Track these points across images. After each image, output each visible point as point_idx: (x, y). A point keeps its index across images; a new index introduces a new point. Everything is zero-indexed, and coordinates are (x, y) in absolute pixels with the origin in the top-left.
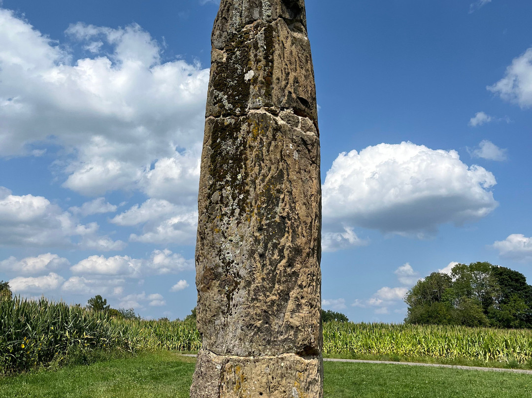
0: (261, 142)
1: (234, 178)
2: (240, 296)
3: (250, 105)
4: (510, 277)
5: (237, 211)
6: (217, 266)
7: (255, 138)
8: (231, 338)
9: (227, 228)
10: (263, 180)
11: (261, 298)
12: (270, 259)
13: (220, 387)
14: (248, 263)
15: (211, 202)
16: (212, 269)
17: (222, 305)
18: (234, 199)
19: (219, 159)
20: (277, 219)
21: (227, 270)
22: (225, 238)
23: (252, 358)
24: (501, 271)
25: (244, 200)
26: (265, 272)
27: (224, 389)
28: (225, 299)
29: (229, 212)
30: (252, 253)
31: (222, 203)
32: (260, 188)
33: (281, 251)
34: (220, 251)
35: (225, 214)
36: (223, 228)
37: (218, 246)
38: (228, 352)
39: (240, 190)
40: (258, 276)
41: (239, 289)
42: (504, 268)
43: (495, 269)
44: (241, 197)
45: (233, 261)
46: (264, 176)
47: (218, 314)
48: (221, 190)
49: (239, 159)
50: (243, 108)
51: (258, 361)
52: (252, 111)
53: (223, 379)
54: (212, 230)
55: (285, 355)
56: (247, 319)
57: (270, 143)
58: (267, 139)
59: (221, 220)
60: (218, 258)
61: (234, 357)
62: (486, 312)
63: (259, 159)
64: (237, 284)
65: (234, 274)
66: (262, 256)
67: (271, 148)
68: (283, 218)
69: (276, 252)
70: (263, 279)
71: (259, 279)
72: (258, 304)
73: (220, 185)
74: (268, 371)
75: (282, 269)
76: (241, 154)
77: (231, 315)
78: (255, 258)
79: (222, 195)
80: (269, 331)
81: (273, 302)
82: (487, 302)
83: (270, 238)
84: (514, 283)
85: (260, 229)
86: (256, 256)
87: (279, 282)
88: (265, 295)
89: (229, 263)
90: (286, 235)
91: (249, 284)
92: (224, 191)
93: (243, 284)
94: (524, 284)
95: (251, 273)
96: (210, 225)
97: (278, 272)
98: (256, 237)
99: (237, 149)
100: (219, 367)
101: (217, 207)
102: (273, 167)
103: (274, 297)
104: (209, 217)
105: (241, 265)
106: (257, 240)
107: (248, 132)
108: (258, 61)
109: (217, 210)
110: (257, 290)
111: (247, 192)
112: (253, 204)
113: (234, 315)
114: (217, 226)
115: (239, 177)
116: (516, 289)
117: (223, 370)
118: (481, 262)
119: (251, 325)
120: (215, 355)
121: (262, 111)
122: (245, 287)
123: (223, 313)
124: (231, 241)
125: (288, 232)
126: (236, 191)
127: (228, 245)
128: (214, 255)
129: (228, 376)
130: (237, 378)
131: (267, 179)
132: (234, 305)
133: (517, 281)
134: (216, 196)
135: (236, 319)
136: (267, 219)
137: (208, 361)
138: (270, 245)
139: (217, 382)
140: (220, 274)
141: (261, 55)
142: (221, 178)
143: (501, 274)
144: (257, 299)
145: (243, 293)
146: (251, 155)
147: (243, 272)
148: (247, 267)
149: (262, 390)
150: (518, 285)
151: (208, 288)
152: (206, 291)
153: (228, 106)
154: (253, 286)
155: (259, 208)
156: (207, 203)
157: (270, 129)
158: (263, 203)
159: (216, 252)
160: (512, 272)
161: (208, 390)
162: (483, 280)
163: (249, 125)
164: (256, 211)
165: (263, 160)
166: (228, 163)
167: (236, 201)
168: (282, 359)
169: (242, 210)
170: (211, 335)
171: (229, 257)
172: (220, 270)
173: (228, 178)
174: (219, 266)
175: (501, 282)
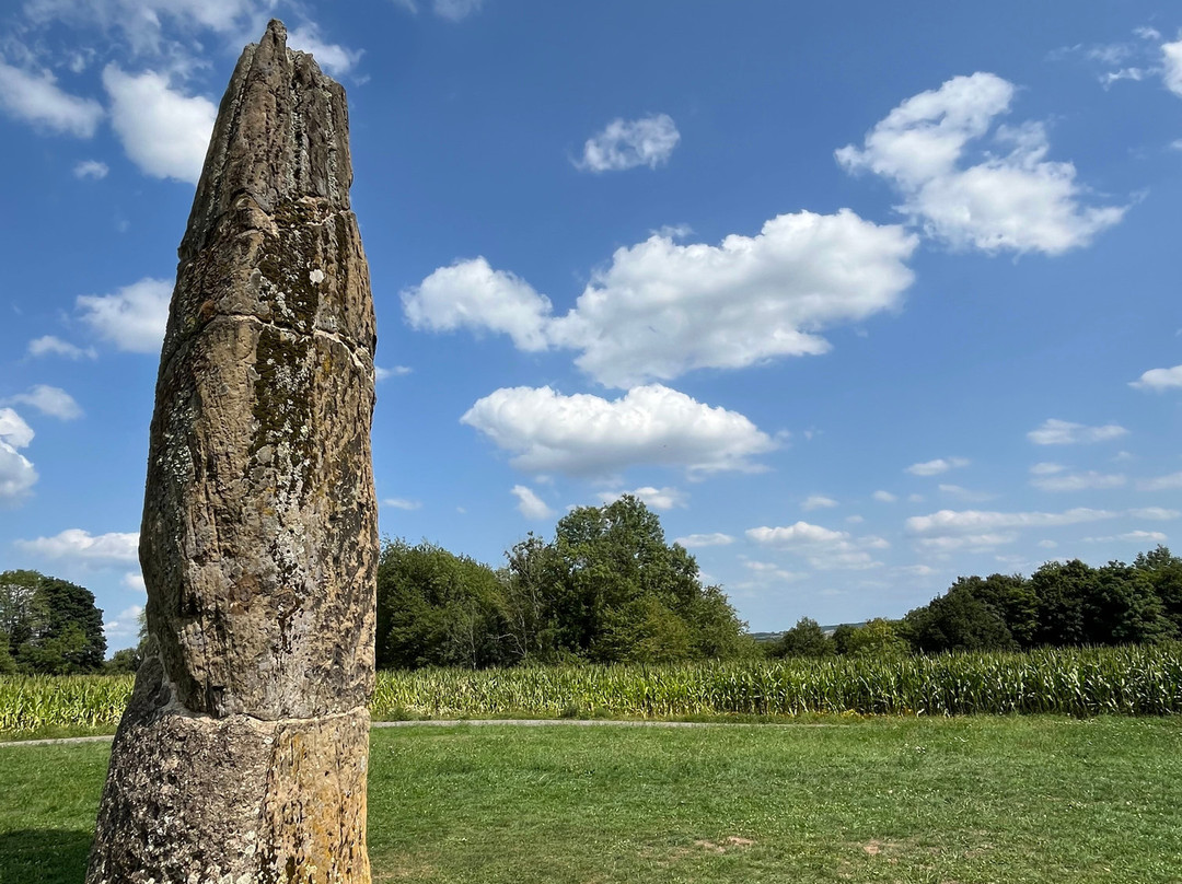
0: (335, 385)
1: (297, 433)
2: (304, 622)
3: (317, 322)
4: (70, 596)
5: (300, 484)
6: (270, 571)
7: (326, 376)
8: (291, 692)
9: (286, 510)
10: (336, 444)
11: (332, 624)
12: (347, 566)
13: (270, 773)
14: (317, 570)
15: (254, 462)
16: (260, 576)
17: (273, 637)
18: (295, 464)
19: (268, 392)
20: (355, 506)
21: (285, 580)
22: (282, 525)
23: (316, 719)
24: (58, 585)
25: (310, 469)
26: (340, 585)
27: (276, 775)
28: (278, 627)
29: (288, 484)
30: (323, 553)
31: (277, 467)
32: (333, 455)
33: (360, 555)
34: (275, 546)
35: (283, 487)
36: (280, 509)
37: (272, 538)
38: (285, 713)
39: (306, 450)
40: (332, 590)
41: (302, 610)
42: (63, 582)
43: (47, 582)
44: (307, 462)
45: (296, 565)
46: (339, 438)
47: (266, 652)
48: (275, 444)
49: (302, 402)
50: (309, 323)
51: (324, 723)
52: (320, 332)
53: (273, 759)
54: (259, 510)
55: (356, 709)
56: (314, 658)
57: (345, 391)
58: (343, 382)
59: (276, 496)
60: (270, 557)
61: (293, 721)
62: (14, 653)
63: (332, 409)
64: (299, 602)
65: (297, 586)
66: (336, 560)
67: (347, 398)
68: (361, 505)
69: (354, 554)
70: (338, 596)
71: (333, 595)
72: (329, 635)
73: (274, 436)
74: (337, 737)
75: (361, 581)
76: (306, 395)
77: (289, 652)
78: (327, 563)
79: (276, 454)
80: (340, 675)
81: (348, 630)
82: (19, 634)
83: (345, 535)
84: (74, 605)
85: (333, 519)
86: (329, 559)
87: (356, 601)
88: (338, 619)
89: (289, 569)
90: (363, 531)
91: (318, 602)
92: (280, 448)
93: (309, 602)
94: (91, 606)
95: (322, 585)
96: (251, 500)
97: (356, 586)
98: (329, 530)
99: (301, 384)
100: (269, 741)
101: (268, 471)
102: (349, 426)
103: (349, 624)
104: (252, 487)
105: (307, 572)
106: (330, 535)
107: (317, 364)
108: (329, 262)
109: (269, 477)
110: (328, 613)
111: (314, 457)
112: (322, 477)
113: (296, 653)
114: (269, 504)
115: (304, 430)
116: (76, 615)
117: (276, 744)
118: (26, 570)
119: (319, 667)
120: (259, 722)
121: (335, 338)
122: (312, 608)
123: (275, 649)
124: (292, 531)
125: (366, 528)
126: (300, 453)
127: (288, 539)
128: (263, 552)
129: (281, 754)
130: (296, 754)
131: (342, 443)
132: (295, 637)
133: (80, 602)
134: (265, 453)
135: (299, 657)
136: (343, 504)
137: (247, 733)
138: (346, 544)
139: (263, 767)
140: (273, 585)
141: (333, 253)
142: (277, 426)
143: (56, 591)
144: (328, 627)
145: (309, 616)
146: (321, 401)
147: (310, 584)
148: (317, 576)
149: (327, 767)
150: (82, 608)
151: (247, 609)
152: (242, 613)
153: (286, 311)
154: (324, 607)
155: (332, 485)
156: (248, 461)
157: (347, 369)
158: (338, 479)
159: (268, 548)
160: (76, 588)
161: (248, 784)
162: (21, 599)
163: (318, 353)
164: (326, 489)
165: (336, 413)
166: (286, 404)
167: (299, 468)
168: (354, 715)
169: (307, 485)
170: (253, 687)
171: (290, 558)
172: (274, 578)
173: (287, 427)
174: (273, 572)
175: (54, 604)
